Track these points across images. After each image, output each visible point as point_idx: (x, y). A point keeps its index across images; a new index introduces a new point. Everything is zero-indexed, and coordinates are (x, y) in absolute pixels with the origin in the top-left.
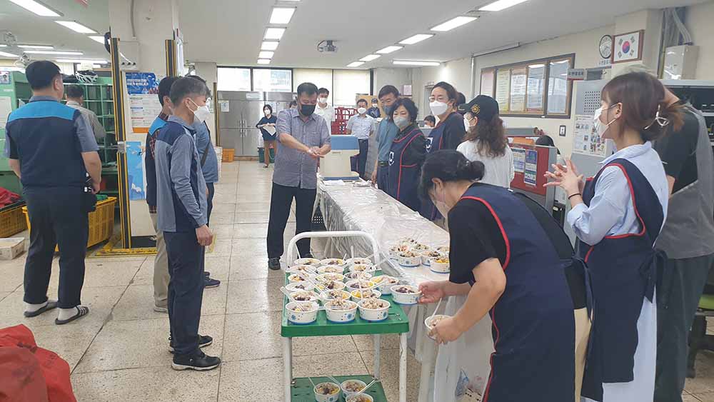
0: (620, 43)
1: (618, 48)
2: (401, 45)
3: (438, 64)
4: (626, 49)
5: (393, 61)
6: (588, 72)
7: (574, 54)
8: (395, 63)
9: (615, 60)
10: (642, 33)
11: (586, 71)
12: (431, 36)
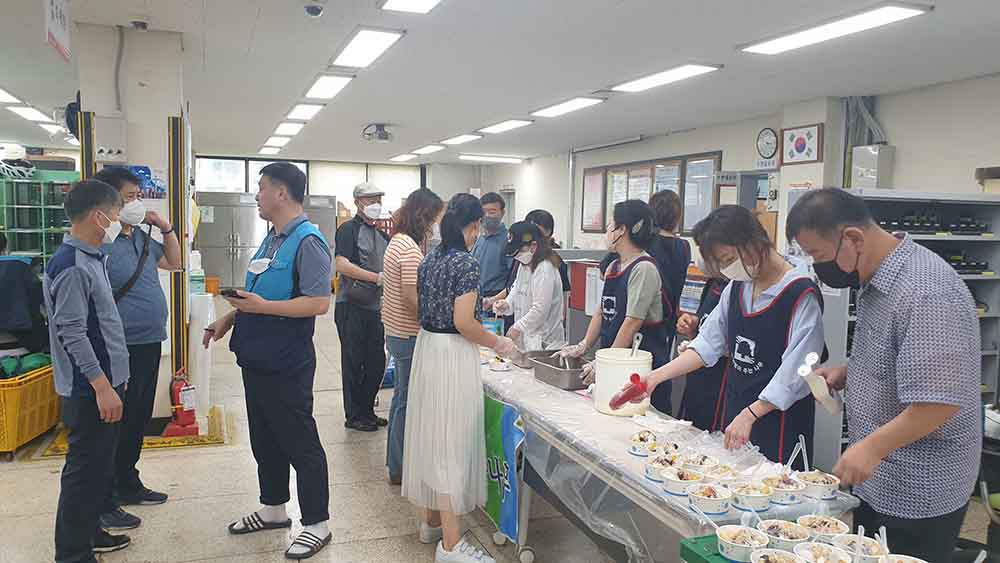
0: (792, 139)
1: (789, 146)
2: (479, 134)
3: (519, 161)
4: (801, 147)
5: (460, 155)
6: (742, 176)
7: (721, 152)
8: (462, 158)
9: (785, 161)
10: (821, 127)
11: (739, 174)
12: (529, 123)
